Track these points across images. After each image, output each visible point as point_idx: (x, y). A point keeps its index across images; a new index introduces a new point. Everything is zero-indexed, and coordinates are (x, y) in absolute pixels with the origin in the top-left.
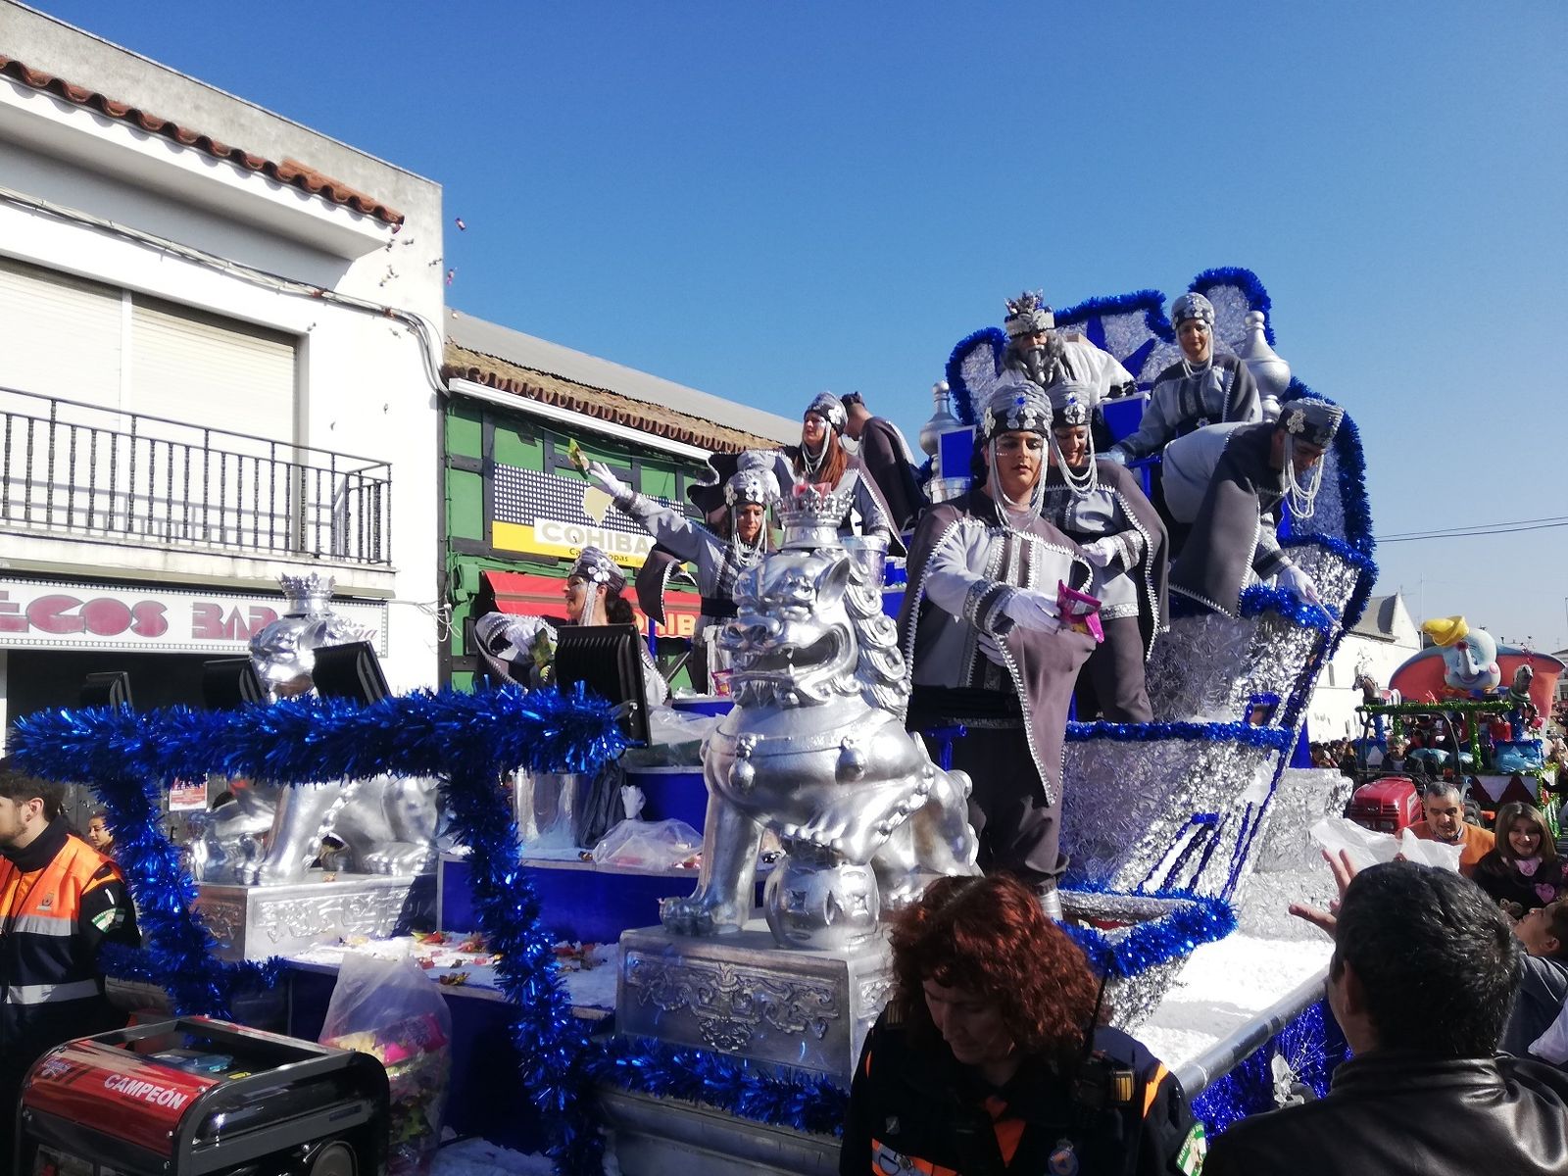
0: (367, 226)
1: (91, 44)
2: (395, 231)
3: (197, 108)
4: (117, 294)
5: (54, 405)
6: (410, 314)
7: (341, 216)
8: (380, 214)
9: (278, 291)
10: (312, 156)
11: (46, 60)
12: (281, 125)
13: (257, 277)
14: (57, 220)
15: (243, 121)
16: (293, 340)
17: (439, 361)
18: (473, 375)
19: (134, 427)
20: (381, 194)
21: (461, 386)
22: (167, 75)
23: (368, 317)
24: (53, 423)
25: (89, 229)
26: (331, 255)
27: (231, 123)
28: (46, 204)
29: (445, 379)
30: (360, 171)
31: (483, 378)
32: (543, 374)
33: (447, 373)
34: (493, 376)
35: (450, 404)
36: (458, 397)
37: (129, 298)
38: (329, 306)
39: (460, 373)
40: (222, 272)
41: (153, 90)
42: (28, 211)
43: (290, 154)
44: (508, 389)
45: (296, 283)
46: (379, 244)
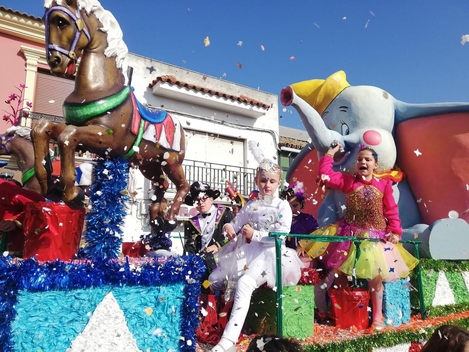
0: (261, 110)
1: (199, 75)
2: (267, 110)
3: (221, 86)
4: (205, 134)
5: (194, 162)
6: (271, 131)
7: (255, 108)
8: (264, 106)
9: (240, 129)
10: (247, 93)
11: (190, 81)
12: (240, 87)
13: (235, 126)
14: (194, 118)
15: (231, 88)
16: (243, 140)
17: (278, 142)
18: (287, 145)
19: (210, 166)
20: (263, 100)
21: (284, 148)
22: (215, 79)
23: (260, 133)
24: (194, 167)
25: (199, 119)
26: (251, 118)
27: (229, 89)
28: (191, 115)
29: (280, 147)
30: (258, 95)
31: (289, 146)
32: (304, 141)
33: (280, 145)
34: (292, 145)
35: (281, 153)
36: (283, 151)
37: (207, 134)
38: (251, 131)
39: (283, 145)
40: (227, 126)
41: (212, 84)
42: (187, 117)
43: (242, 94)
44: (296, 148)
45: (244, 126)
46: (264, 114)
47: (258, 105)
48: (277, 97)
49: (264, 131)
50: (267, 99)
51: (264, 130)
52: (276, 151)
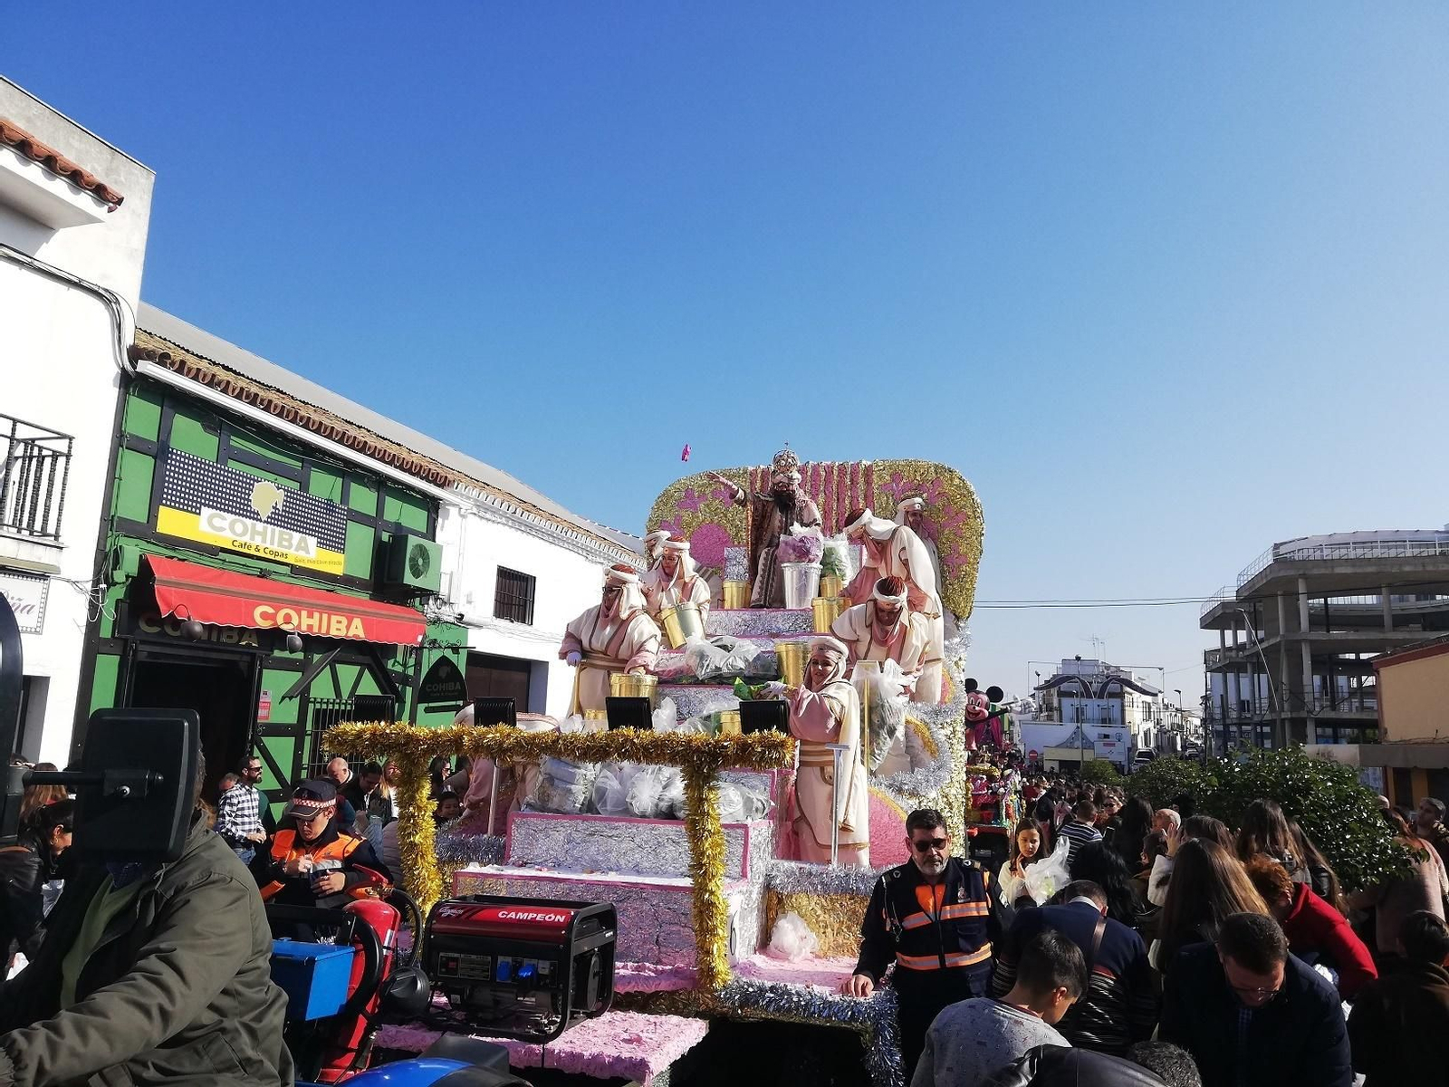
0: (85, 201)
2: (110, 210)
6: (106, 290)
7: (60, 187)
8: (99, 192)
10: (29, 120)
17: (128, 340)
18: (163, 360)
21: (148, 367)
23: (62, 288)
26: (37, 221)
29: (133, 360)
30: (76, 144)
31: (172, 364)
33: (136, 354)
34: (183, 363)
35: (132, 383)
36: (143, 377)
39: (149, 355)
43: (7, 115)
44: (196, 378)
46: (92, 220)
47: (77, 179)
48: (153, 177)
49: (78, 285)
50: (108, 171)
51: (81, 280)
52: (114, 371)
